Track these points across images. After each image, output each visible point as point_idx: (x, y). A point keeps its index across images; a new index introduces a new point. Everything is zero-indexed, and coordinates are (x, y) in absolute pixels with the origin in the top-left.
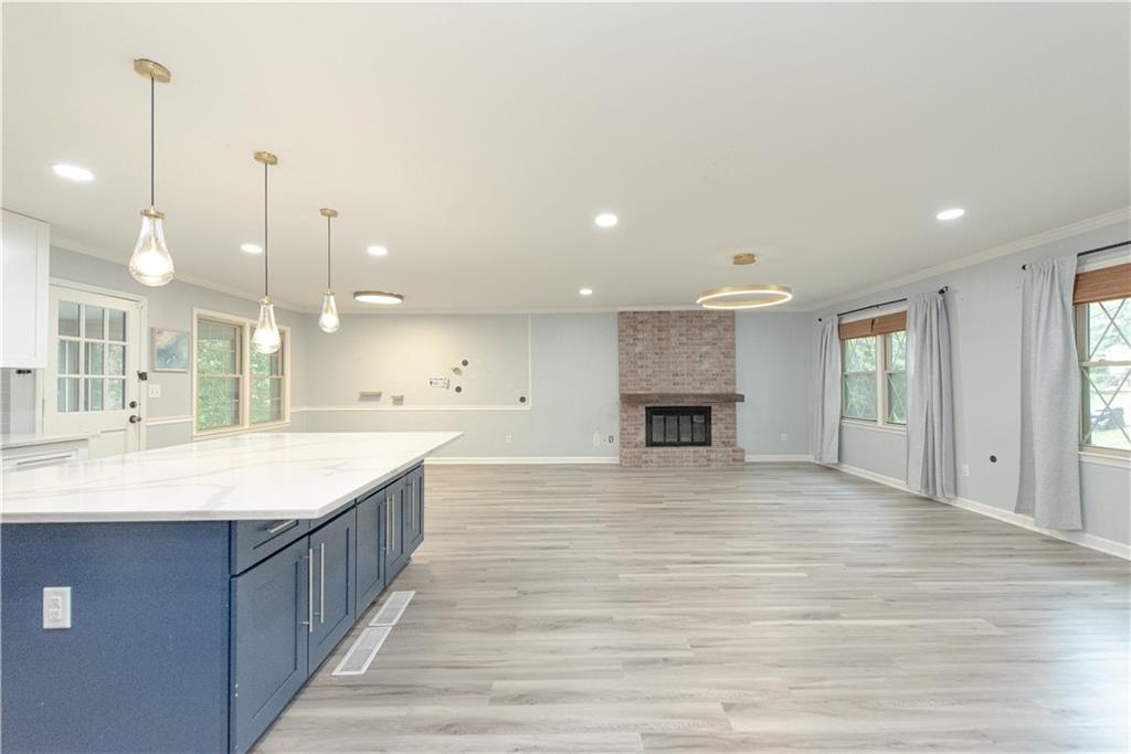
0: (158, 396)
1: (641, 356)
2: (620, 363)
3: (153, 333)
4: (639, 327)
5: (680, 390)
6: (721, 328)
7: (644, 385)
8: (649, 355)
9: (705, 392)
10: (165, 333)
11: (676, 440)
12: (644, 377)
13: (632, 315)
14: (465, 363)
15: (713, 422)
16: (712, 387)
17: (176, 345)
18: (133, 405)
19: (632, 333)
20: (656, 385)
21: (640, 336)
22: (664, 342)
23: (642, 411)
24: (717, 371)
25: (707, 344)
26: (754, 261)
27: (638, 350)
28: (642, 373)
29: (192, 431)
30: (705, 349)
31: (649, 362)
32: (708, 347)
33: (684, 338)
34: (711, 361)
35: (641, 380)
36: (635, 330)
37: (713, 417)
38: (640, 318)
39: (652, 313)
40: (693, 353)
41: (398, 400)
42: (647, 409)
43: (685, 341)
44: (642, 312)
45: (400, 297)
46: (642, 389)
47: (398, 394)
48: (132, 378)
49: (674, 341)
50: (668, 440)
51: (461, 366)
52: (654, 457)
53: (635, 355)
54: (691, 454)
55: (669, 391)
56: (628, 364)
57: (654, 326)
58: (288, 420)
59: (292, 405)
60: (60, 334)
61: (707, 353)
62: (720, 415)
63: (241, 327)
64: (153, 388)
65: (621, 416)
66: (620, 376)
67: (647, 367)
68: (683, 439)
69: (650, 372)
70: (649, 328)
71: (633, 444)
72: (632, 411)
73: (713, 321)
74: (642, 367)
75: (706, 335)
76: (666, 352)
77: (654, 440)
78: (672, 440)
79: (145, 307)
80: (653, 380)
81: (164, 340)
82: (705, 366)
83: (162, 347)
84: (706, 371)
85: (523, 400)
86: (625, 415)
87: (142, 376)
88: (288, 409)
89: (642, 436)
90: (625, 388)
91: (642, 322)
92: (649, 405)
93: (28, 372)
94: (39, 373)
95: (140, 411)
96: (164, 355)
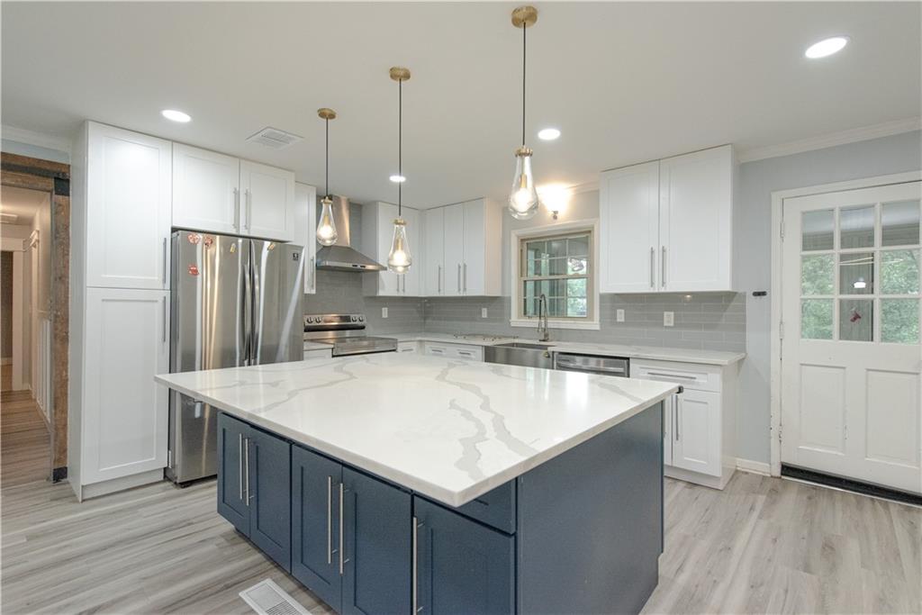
93: (764, 294)
94: (774, 294)
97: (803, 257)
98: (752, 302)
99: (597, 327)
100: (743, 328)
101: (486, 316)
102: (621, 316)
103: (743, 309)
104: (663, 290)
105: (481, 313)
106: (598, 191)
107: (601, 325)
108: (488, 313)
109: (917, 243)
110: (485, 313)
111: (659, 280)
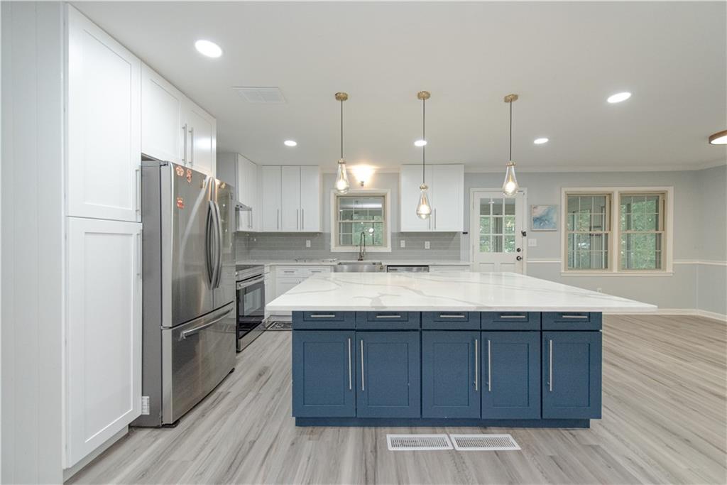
0: (535, 245)
3: (532, 208)
10: (539, 207)
17: (547, 214)
18: (519, 250)
29: (560, 270)
48: (518, 235)
58: (669, 269)
59: (674, 258)
60: (481, 214)
63: (610, 195)
64: (532, 241)
79: (526, 193)
81: (539, 212)
83: (538, 216)
87: (524, 234)
88: (668, 261)
93: (466, 233)
94: (471, 233)
95: (523, 254)
96: (538, 221)
97: (481, 218)
98: (462, 236)
99: (390, 251)
100: (459, 249)
101: (309, 246)
102: (403, 244)
103: (459, 240)
104: (434, 231)
105: (305, 244)
106: (398, 174)
107: (392, 250)
108: (312, 244)
109: (514, 214)
110: (308, 244)
111: (432, 226)
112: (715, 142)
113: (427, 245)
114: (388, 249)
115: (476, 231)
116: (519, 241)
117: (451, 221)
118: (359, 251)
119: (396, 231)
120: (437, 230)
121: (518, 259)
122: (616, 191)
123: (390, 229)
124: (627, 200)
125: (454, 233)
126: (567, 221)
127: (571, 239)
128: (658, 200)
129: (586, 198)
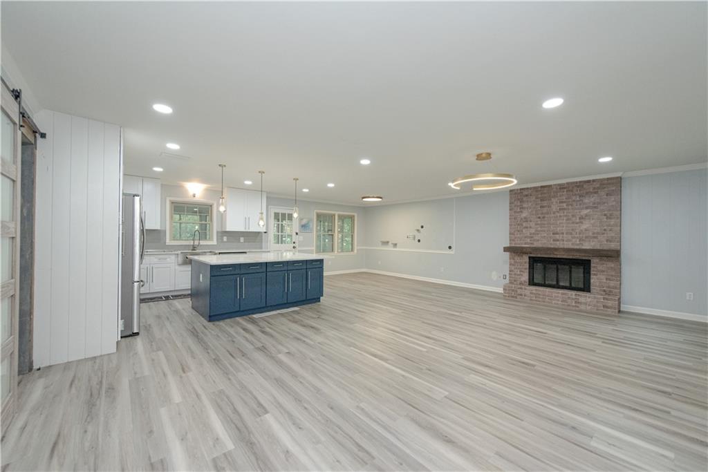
0: (301, 240)
1: (526, 220)
2: (510, 225)
3: (301, 219)
4: (525, 199)
5: (559, 245)
6: (602, 193)
7: (528, 240)
8: (532, 219)
9: (584, 247)
10: (305, 219)
11: (555, 283)
12: (528, 235)
13: (519, 191)
14: (422, 227)
15: (592, 272)
16: (593, 244)
17: (308, 224)
18: (294, 243)
19: (519, 204)
20: (538, 240)
21: (525, 205)
22: (545, 209)
23: (526, 259)
24: (598, 230)
25: (587, 208)
26: (491, 158)
27: (524, 215)
28: (527, 232)
30: (585, 212)
31: (532, 224)
32: (589, 210)
33: (565, 205)
34: (592, 222)
35: (525, 237)
36: (522, 201)
37: (592, 269)
38: (525, 193)
39: (535, 188)
40: (573, 216)
41: (395, 245)
42: (529, 257)
43: (565, 207)
44: (528, 188)
45: (381, 198)
46: (525, 244)
47: (395, 242)
48: (294, 234)
49: (554, 208)
50: (547, 283)
51: (420, 228)
52: (528, 292)
53: (522, 219)
54: (560, 295)
55: (550, 246)
56: (516, 225)
57: (537, 198)
58: (355, 251)
59: (357, 246)
60: (274, 221)
61: (586, 215)
62: (600, 268)
63: (334, 215)
64: (300, 238)
65: (510, 262)
66: (510, 234)
67: (530, 227)
68: (561, 284)
69: (533, 231)
70: (534, 199)
71: (518, 282)
72: (518, 259)
73: (594, 188)
74: (527, 228)
75: (586, 201)
76: (546, 216)
77: (536, 281)
78: (550, 283)
80: (536, 237)
81: (304, 221)
82: (584, 227)
83: (304, 224)
84: (586, 230)
85: (450, 248)
86: (513, 261)
87: (297, 234)
88: (356, 248)
89: (525, 277)
90: (513, 242)
91: (527, 195)
92: (531, 255)
93: (266, 232)
94: (269, 232)
95: (296, 245)
96: (304, 226)
97: (275, 223)
98: (264, 234)
100: (262, 242)
102: (225, 239)
103: (262, 236)
104: (248, 231)
107: (217, 243)
109: (292, 222)
111: (247, 227)
112: (364, 200)
113: (242, 239)
114: (214, 242)
115: (273, 231)
116: (295, 238)
117: (258, 225)
118: (192, 244)
119: (220, 230)
120: (250, 231)
121: (294, 247)
122: (337, 213)
123: (215, 228)
124: (342, 218)
125: (259, 233)
126: (317, 226)
127: (318, 237)
128: (352, 218)
129: (325, 215)
